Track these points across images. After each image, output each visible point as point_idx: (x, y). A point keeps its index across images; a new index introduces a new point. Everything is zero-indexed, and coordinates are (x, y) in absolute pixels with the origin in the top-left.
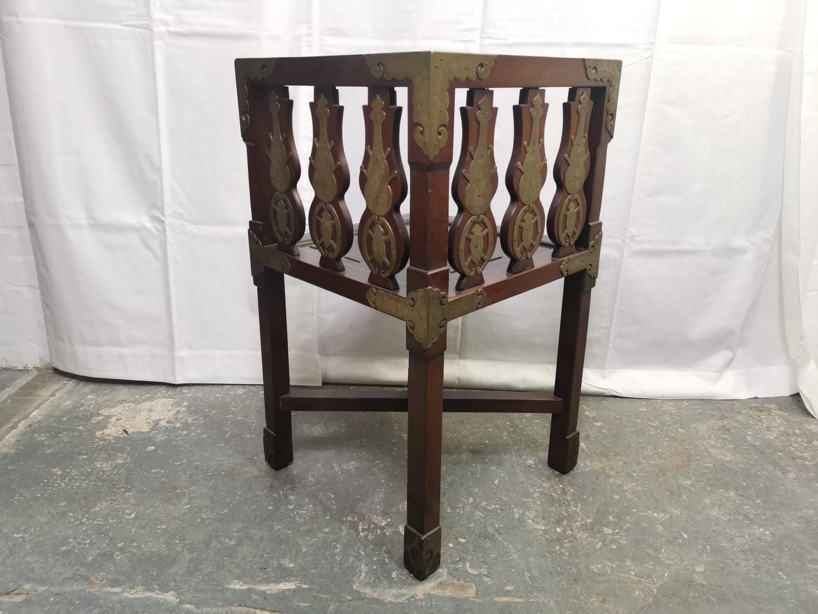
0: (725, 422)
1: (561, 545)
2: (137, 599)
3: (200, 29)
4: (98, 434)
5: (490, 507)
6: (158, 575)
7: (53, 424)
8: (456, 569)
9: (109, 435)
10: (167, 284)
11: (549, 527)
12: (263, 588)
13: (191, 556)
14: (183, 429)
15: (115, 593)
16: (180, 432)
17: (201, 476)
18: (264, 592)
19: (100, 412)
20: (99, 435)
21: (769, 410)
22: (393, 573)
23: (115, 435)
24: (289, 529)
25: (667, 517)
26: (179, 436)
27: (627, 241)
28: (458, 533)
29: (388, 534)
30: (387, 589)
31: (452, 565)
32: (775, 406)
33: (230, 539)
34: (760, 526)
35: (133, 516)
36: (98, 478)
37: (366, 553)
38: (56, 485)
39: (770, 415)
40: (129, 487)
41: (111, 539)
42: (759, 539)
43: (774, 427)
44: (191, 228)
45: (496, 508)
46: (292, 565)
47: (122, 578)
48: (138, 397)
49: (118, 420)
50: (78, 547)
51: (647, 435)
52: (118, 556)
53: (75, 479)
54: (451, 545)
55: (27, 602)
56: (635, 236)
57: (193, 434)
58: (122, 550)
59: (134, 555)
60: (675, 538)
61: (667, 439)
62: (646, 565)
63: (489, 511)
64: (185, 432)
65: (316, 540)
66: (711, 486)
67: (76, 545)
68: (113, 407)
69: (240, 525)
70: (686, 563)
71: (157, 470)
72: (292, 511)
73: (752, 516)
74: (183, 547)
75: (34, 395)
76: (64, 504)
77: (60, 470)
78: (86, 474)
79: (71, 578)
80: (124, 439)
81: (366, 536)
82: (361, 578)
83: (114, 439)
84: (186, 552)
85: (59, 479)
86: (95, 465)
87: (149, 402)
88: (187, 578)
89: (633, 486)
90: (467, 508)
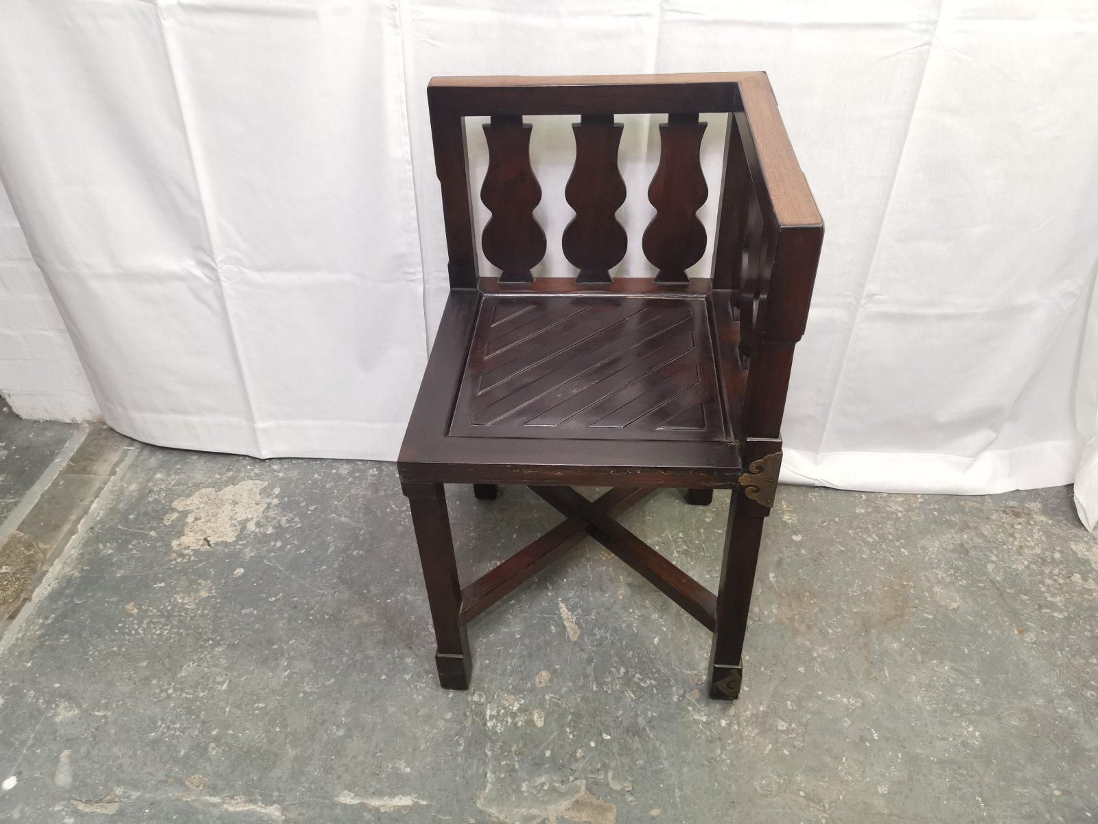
0: (965, 536)
1: (723, 748)
2: (239, 813)
4: (175, 543)
5: (645, 682)
6: (260, 779)
7: (120, 527)
8: (596, 783)
9: (188, 548)
11: (712, 718)
12: (375, 802)
13: (294, 753)
14: (275, 538)
15: (215, 805)
16: (273, 543)
17: (300, 622)
18: (377, 809)
19: (173, 505)
20: (176, 546)
21: (1029, 514)
22: (523, 784)
23: (194, 547)
24: (405, 713)
25: (858, 704)
26: (271, 551)
27: (863, 302)
28: (603, 724)
29: (520, 724)
30: (516, 807)
31: (592, 776)
32: (1040, 506)
33: (338, 727)
34: (971, 722)
36: (181, 622)
37: (493, 754)
38: (133, 632)
39: (1028, 523)
40: (218, 638)
41: (204, 722)
42: (964, 744)
43: (1028, 547)
44: (254, 276)
45: (651, 683)
46: (408, 770)
47: (220, 783)
48: (217, 476)
49: (196, 519)
50: (168, 734)
51: (858, 560)
52: (213, 751)
53: (154, 623)
54: (593, 744)
55: (121, 813)
56: (876, 295)
57: (289, 547)
58: (217, 739)
59: (230, 747)
61: (882, 568)
62: (820, 782)
63: (642, 689)
64: (279, 544)
65: (435, 731)
66: (923, 652)
67: (165, 730)
68: (188, 496)
69: (349, 705)
70: (868, 779)
71: (248, 611)
72: (408, 683)
73: (964, 706)
74: (285, 739)
75: (89, 473)
76: (145, 664)
77: (135, 606)
78: (166, 614)
79: (165, 782)
80: (208, 555)
81: (495, 726)
82: (487, 791)
83: (194, 555)
84: (288, 747)
85: (136, 622)
86: (175, 600)
87: (232, 486)
88: (292, 786)
89: (826, 651)
90: (616, 684)
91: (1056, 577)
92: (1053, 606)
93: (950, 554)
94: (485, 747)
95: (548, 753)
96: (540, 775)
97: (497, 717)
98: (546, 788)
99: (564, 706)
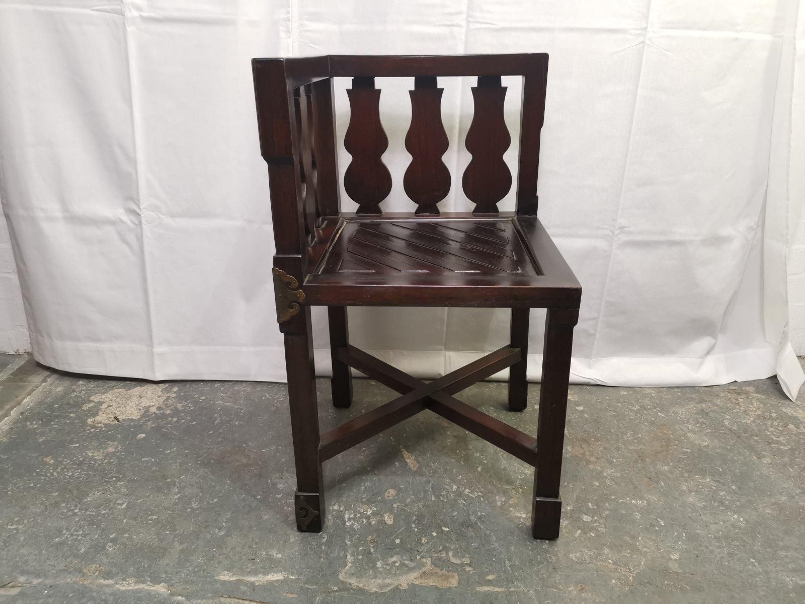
0: (704, 406)
2: (129, 591)
4: (90, 421)
5: (474, 495)
6: (149, 566)
7: (45, 411)
8: (439, 559)
9: (101, 423)
11: (530, 515)
12: (252, 579)
13: (181, 547)
14: (172, 416)
15: (108, 586)
16: (170, 419)
17: (190, 465)
18: (253, 583)
19: (91, 399)
20: (90, 422)
21: (747, 393)
22: (378, 563)
23: (106, 422)
24: (277, 519)
25: (644, 504)
26: (169, 423)
27: (617, 232)
28: (442, 521)
29: (373, 523)
30: (372, 579)
31: (436, 555)
32: (753, 389)
33: (220, 529)
34: (734, 512)
35: (124, 505)
36: (90, 467)
37: (352, 543)
38: (49, 475)
39: (748, 398)
40: (121, 476)
41: (103, 530)
42: (733, 526)
43: (751, 411)
44: (168, 221)
45: (478, 495)
46: (280, 556)
47: (114, 570)
49: (109, 406)
50: (71, 539)
51: (627, 420)
52: (110, 547)
53: (67, 469)
54: (434, 534)
55: (22, 595)
56: (625, 227)
57: (183, 421)
58: (114, 541)
59: (125, 545)
60: (652, 525)
61: (647, 424)
62: (624, 553)
63: (472, 498)
64: (175, 419)
66: (688, 471)
67: (69, 536)
68: (104, 393)
69: (229, 515)
70: (662, 551)
71: (147, 459)
72: (280, 500)
73: (727, 503)
74: (174, 538)
75: (25, 381)
76: (56, 494)
77: (52, 458)
78: (78, 463)
79: (64, 571)
80: (115, 426)
81: (352, 525)
82: (347, 568)
83: (105, 427)
84: (176, 543)
85: (52, 468)
86: (87, 454)
87: (139, 387)
88: (178, 570)
89: (613, 472)
90: (450, 495)
91: (776, 427)
92: (778, 442)
93: (695, 416)
94: (345, 538)
95: (398, 541)
96: (392, 556)
97: (354, 519)
98: (397, 564)
99: (409, 510)
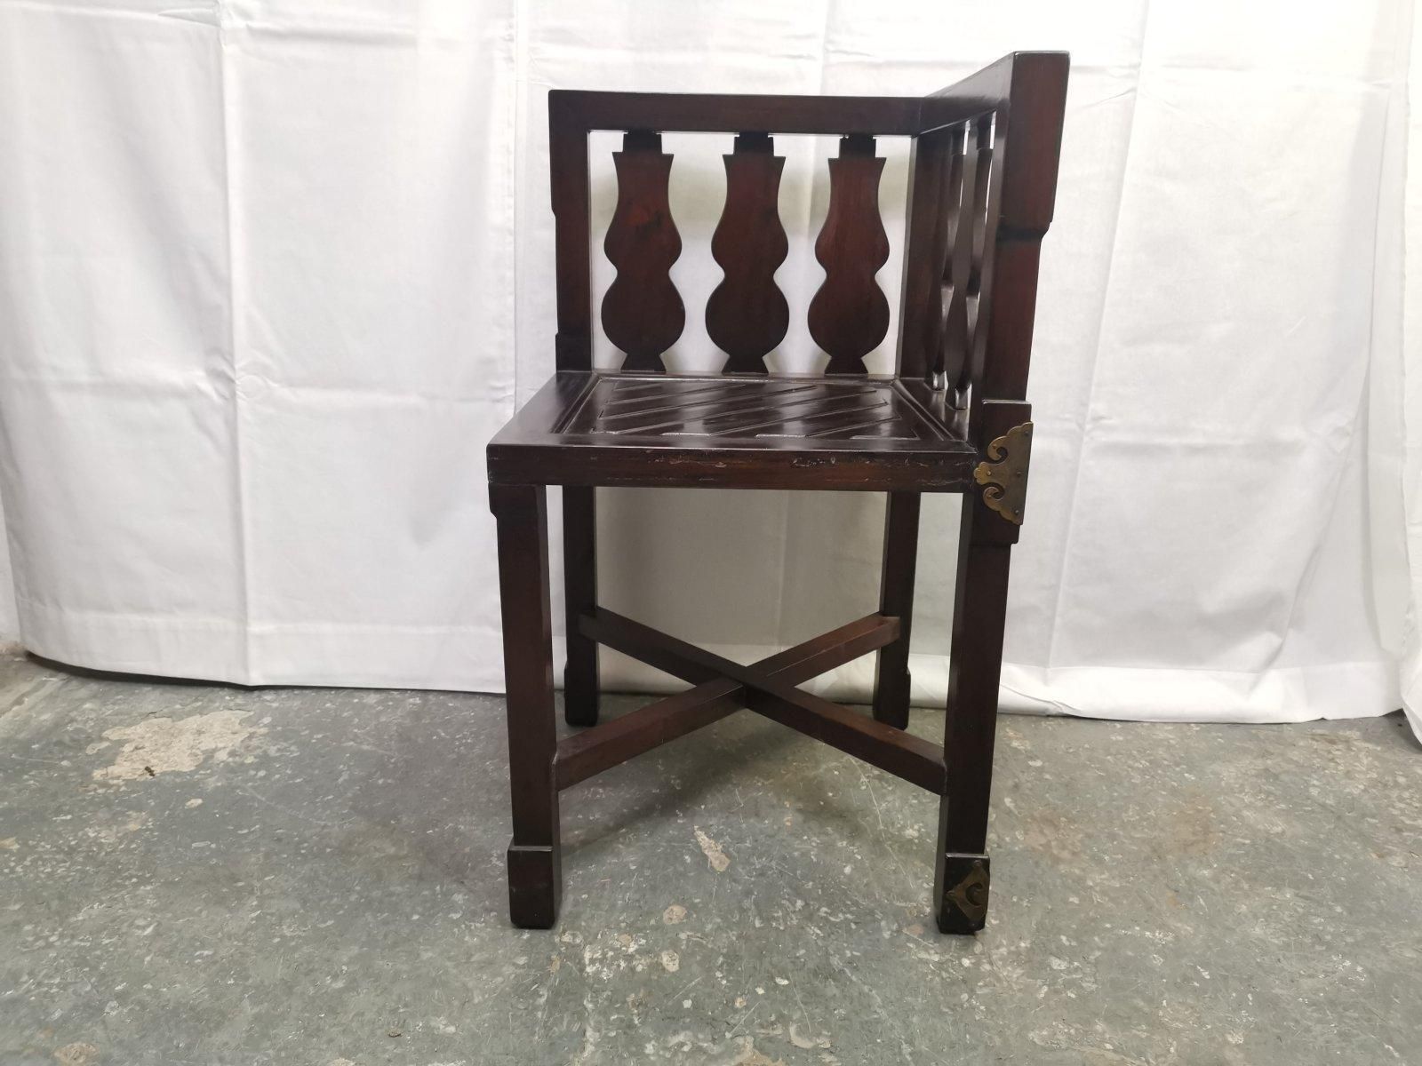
0: (1269, 762)
1: (972, 992)
3: (309, 25)
4: (97, 774)
5: (837, 917)
6: (189, 1048)
7: (13, 756)
8: (770, 1039)
9: (118, 777)
10: (236, 499)
11: (947, 957)
13: (256, 1010)
14: (257, 767)
16: (252, 773)
17: (285, 856)
19: (105, 734)
20: (99, 776)
21: (1347, 741)
22: (647, 1045)
23: (129, 776)
24: (449, 959)
25: (1169, 939)
26: (249, 780)
27: (1088, 427)
28: (774, 966)
29: (639, 968)
31: (763, 1031)
32: (1358, 733)
33: (335, 977)
34: (1344, 955)
35: (149, 930)
36: (90, 858)
37: (596, 1006)
38: (6, 871)
39: (1349, 749)
40: (148, 875)
41: (103, 975)
42: (1345, 981)
43: (1359, 772)
44: (284, 392)
45: (846, 919)
46: (452, 1029)
47: (117, 1053)
48: (178, 706)
49: (136, 748)
50: (37, 991)
51: (1126, 784)
52: (113, 1010)
53: (44, 861)
54: (760, 991)
56: (1102, 418)
57: (277, 776)
58: (122, 997)
59: (143, 1006)
60: (1186, 979)
61: (1163, 793)
62: (1134, 1031)
63: (834, 924)
64: (262, 773)
65: (500, 979)
66: (1249, 879)
67: (33, 987)
68: (130, 725)
69: (355, 950)
70: (1209, 1027)
71: (201, 844)
72: (456, 923)
73: (1328, 938)
74: (243, 992)
76: (17, 907)
77: (17, 841)
78: (66, 849)
79: (18, 1053)
80: (147, 786)
81: (598, 972)
82: (586, 1054)
83: (126, 785)
84: (246, 1003)
85: (13, 859)
86: (86, 834)
87: (198, 716)
88: (246, 1054)
89: (1104, 879)
90: (792, 919)
91: (1408, 801)
92: (1415, 829)
93: (1254, 779)
94: (582, 997)
95: (687, 1004)
96: (676, 1032)
97: (602, 961)
98: (686, 1049)
99: (710, 946)
